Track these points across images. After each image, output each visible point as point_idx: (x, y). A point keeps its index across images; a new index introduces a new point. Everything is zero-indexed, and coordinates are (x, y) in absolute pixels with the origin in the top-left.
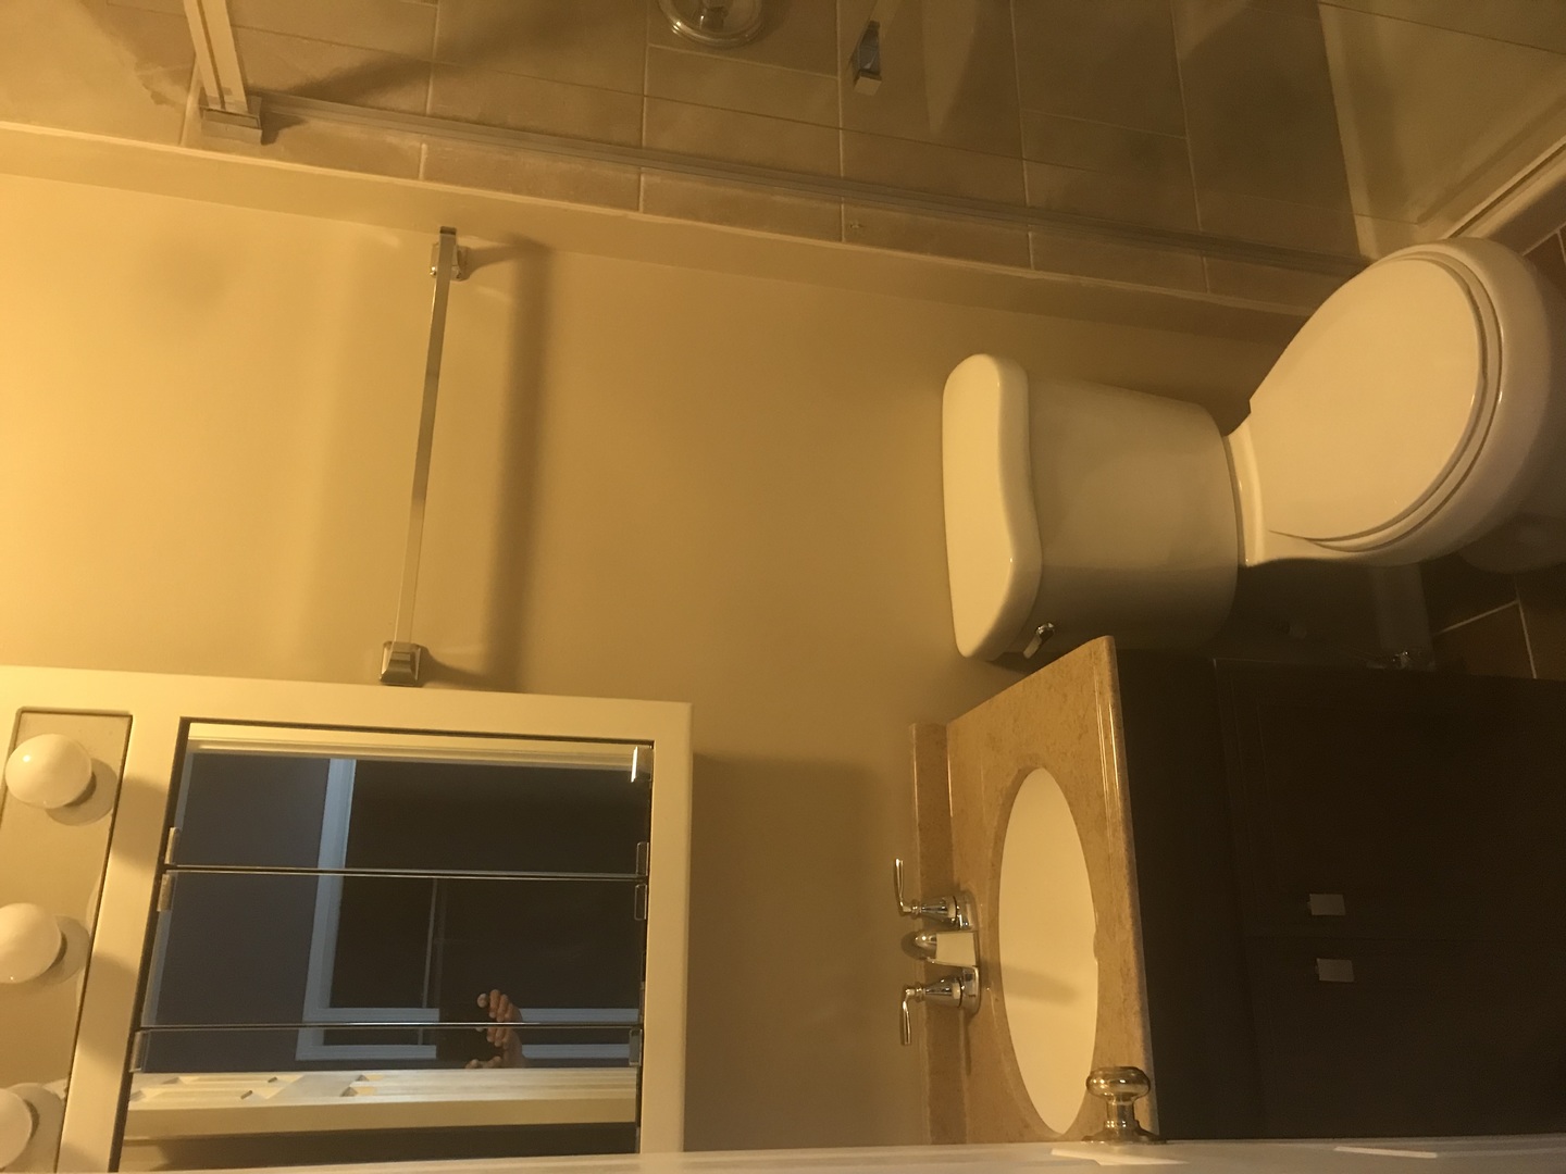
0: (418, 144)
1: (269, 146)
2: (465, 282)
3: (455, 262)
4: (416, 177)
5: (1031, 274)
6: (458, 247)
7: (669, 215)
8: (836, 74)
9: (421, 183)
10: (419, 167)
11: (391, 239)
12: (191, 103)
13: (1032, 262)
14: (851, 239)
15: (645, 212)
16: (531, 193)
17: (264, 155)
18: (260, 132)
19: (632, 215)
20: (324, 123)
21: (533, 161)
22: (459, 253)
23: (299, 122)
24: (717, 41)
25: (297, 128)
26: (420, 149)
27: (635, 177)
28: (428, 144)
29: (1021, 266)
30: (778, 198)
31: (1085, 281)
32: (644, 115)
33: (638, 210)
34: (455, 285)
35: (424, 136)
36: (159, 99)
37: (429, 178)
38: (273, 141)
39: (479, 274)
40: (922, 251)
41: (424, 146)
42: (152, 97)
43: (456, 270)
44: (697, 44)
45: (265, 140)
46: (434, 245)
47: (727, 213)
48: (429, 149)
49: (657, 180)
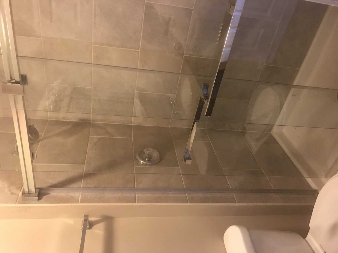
0: (79, 195)
1: (40, 201)
2: (91, 230)
3: (88, 224)
4: (78, 203)
5: (237, 205)
6: (89, 221)
7: (144, 203)
8: (179, 167)
9: (79, 204)
10: (79, 200)
11: (71, 221)
12: (21, 193)
13: (236, 201)
14: (191, 202)
15: (137, 203)
16: (108, 202)
17: (38, 203)
18: (37, 198)
19: (134, 204)
20: (55, 193)
21: (108, 195)
22: (89, 222)
23: (49, 194)
24: (150, 163)
25: (47, 196)
26: (79, 196)
27: (134, 195)
28: (81, 194)
29: (234, 203)
30: (170, 195)
31: (251, 204)
32: (135, 181)
33: (135, 202)
34: (88, 231)
35: (81, 193)
36: (12, 194)
37: (82, 202)
38: (41, 199)
39: (94, 227)
40: (209, 203)
41: (80, 195)
42: (11, 193)
43: (88, 227)
44: (146, 165)
45: (38, 200)
46: (82, 221)
47: (158, 200)
48: (81, 196)
49: (140, 195)
